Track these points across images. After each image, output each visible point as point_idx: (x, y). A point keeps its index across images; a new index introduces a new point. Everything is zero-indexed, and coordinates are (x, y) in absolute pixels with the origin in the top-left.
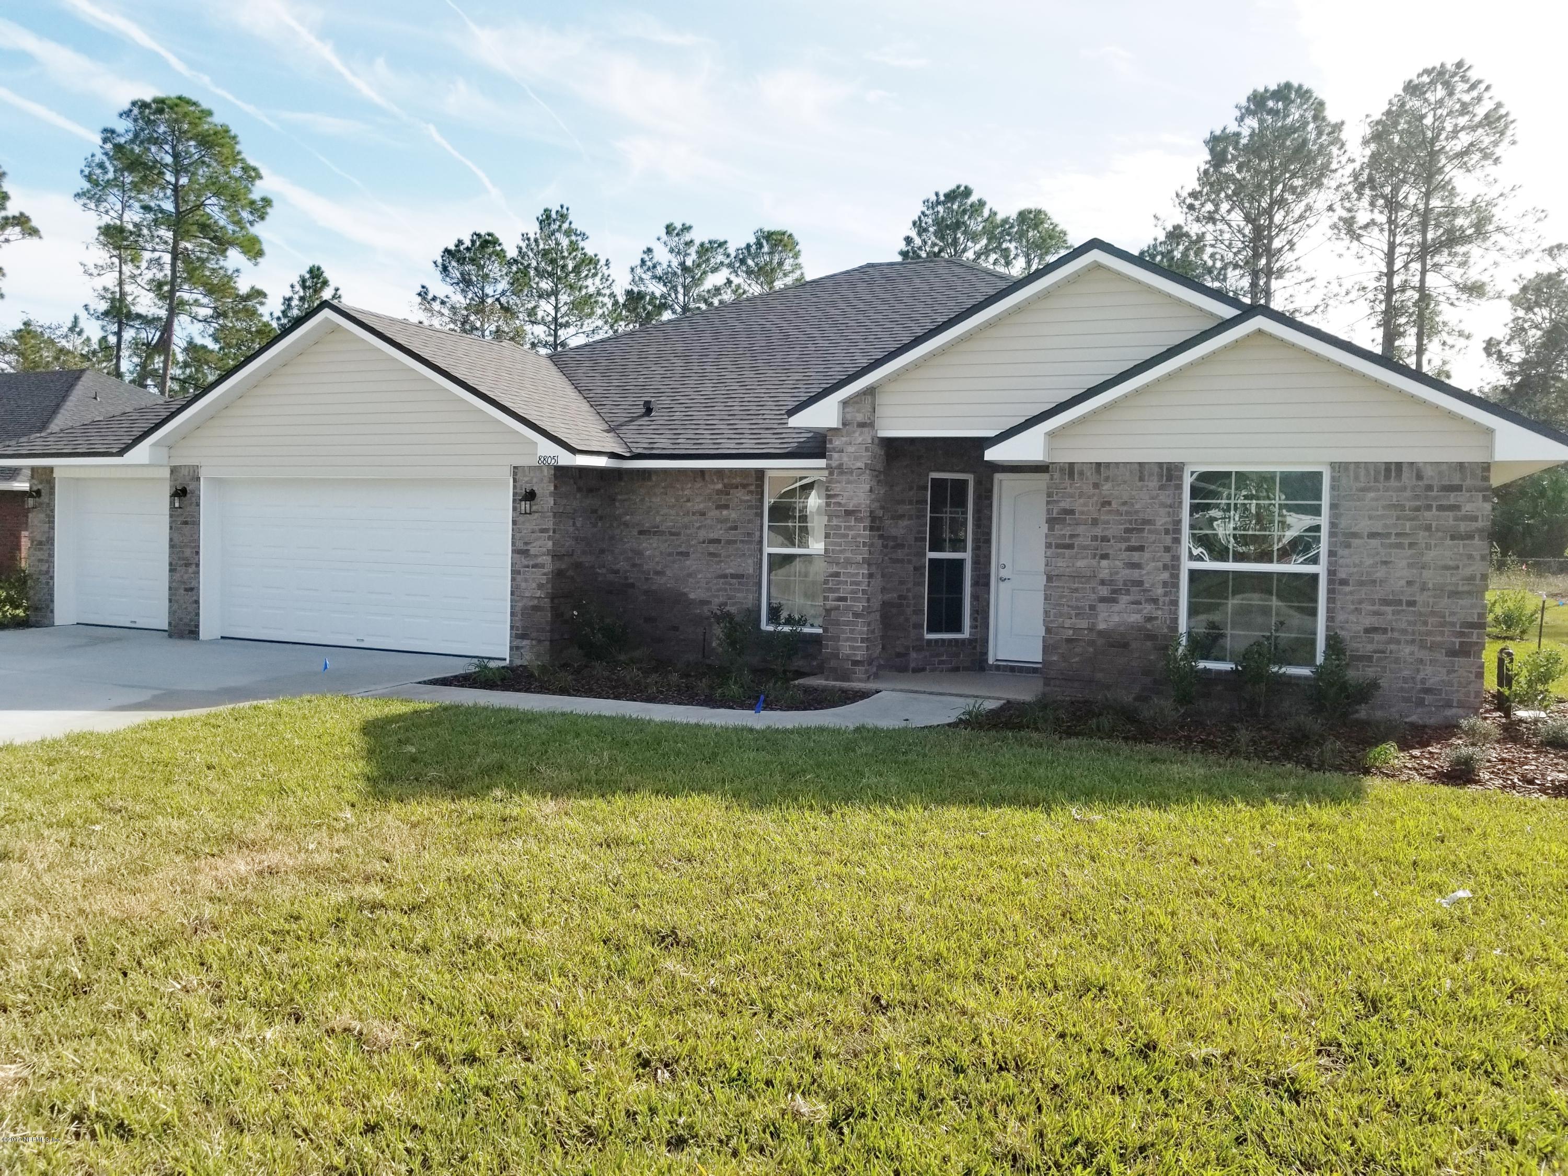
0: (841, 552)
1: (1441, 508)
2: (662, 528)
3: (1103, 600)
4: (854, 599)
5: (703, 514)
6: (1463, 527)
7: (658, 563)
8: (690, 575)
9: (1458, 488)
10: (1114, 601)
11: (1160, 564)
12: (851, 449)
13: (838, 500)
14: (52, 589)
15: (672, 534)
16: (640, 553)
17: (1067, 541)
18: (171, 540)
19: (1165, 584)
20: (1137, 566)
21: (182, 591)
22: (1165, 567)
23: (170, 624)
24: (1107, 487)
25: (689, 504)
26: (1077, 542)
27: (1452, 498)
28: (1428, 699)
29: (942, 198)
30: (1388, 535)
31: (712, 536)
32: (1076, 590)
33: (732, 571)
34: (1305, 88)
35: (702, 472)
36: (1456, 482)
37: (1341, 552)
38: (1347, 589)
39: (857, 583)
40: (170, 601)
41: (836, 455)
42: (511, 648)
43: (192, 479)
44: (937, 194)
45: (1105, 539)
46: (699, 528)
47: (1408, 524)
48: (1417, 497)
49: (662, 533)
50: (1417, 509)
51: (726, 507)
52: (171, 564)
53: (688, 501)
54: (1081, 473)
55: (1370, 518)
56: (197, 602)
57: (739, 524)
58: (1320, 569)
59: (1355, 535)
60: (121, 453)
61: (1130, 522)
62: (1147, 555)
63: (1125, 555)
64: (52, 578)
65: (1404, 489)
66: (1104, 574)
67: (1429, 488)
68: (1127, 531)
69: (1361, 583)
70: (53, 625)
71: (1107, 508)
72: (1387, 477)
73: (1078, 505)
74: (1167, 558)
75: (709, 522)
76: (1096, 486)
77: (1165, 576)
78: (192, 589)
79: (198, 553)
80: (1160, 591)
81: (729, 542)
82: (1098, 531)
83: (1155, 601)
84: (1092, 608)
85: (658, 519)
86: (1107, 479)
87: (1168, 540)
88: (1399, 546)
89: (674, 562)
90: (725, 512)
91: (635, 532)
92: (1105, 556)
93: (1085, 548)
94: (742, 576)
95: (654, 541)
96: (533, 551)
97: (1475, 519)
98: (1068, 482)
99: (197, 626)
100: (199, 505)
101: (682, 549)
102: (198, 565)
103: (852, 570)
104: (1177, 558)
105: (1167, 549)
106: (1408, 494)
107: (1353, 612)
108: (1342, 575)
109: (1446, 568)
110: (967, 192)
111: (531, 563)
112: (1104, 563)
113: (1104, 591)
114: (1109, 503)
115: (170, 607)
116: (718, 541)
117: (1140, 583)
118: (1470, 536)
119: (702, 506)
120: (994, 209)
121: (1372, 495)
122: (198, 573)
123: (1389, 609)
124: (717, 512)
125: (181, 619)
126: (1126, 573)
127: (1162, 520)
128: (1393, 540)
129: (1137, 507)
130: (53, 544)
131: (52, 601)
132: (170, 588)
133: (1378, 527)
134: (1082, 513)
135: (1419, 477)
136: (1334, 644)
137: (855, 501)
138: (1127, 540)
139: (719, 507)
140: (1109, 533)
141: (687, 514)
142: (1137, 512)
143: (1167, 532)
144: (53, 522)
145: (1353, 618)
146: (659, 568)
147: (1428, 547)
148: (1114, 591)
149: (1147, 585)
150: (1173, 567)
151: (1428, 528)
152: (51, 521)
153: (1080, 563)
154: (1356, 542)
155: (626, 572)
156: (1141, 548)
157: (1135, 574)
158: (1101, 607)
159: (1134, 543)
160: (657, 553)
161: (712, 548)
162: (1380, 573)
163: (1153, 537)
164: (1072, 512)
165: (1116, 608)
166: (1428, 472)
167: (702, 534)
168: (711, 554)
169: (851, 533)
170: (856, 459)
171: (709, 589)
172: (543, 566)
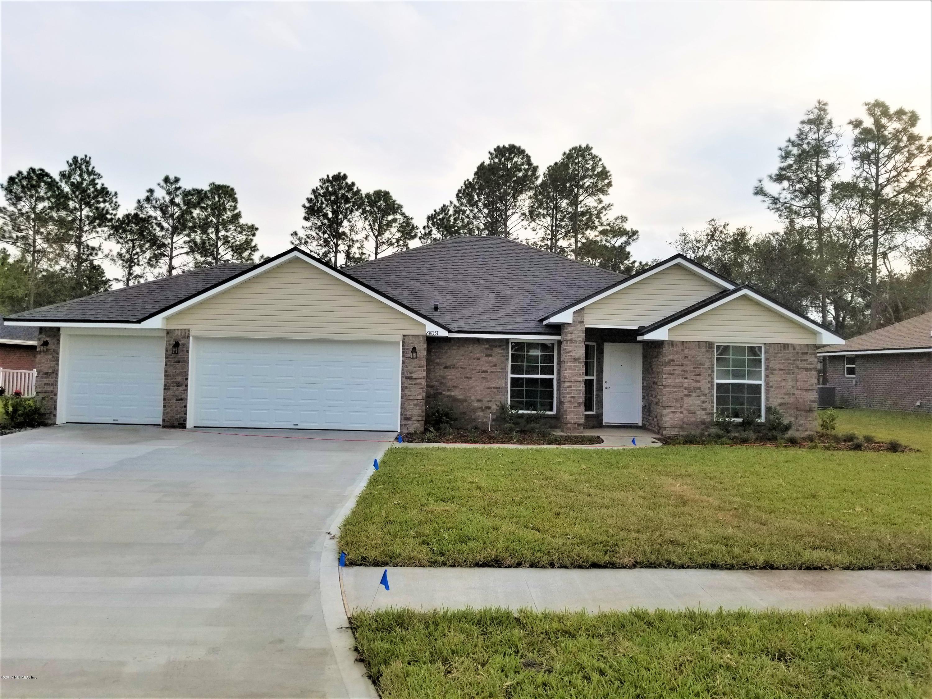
0: (573, 376)
1: (802, 360)
2: (457, 365)
3: (686, 395)
4: (579, 397)
5: (479, 359)
6: (809, 367)
7: (455, 382)
8: (472, 388)
9: (807, 353)
10: (690, 395)
11: (707, 381)
12: (576, 332)
13: (571, 354)
14: (56, 402)
15: (462, 368)
16: (444, 378)
17: (672, 372)
18: (166, 371)
19: (709, 388)
20: (698, 382)
21: (174, 401)
22: (709, 382)
23: (164, 420)
24: (686, 350)
25: (471, 354)
26: (676, 372)
27: (805, 357)
28: (800, 429)
29: (331, 178)
30: (785, 370)
31: (484, 369)
32: (675, 392)
33: (494, 386)
34: (522, 149)
35: (478, 340)
36: (806, 351)
37: (770, 376)
38: (772, 389)
39: (580, 390)
40: (164, 406)
41: (569, 335)
42: (401, 425)
43: (184, 337)
44: (328, 176)
45: (686, 371)
46: (477, 366)
47: (792, 366)
48: (794, 356)
49: (457, 368)
50: (794, 360)
51: (491, 356)
52: (165, 385)
53: (471, 353)
54: (676, 346)
55: (779, 363)
56: (185, 407)
57: (497, 364)
58: (762, 382)
59: (775, 370)
60: (139, 322)
61: (695, 364)
62: (702, 377)
63: (694, 377)
64: (56, 395)
65: (789, 353)
66: (686, 385)
67: (798, 353)
68: (694, 368)
69: (777, 387)
70: (54, 424)
71: (687, 359)
72: (784, 348)
73: (676, 357)
74: (709, 378)
75: (482, 363)
76: (682, 350)
77: (709, 385)
78: (182, 400)
79: (187, 379)
80: (707, 391)
81: (492, 372)
82: (683, 368)
83: (705, 395)
84: (682, 398)
85: (455, 361)
86: (686, 348)
87: (710, 371)
88: (789, 374)
89: (463, 381)
90: (490, 358)
91: (442, 367)
92: (686, 378)
93: (679, 375)
94: (499, 388)
95: (453, 372)
96: (414, 377)
97: (812, 364)
98: (671, 348)
99: (185, 421)
100: (188, 351)
101: (468, 376)
102: (186, 386)
103: (577, 384)
104: (713, 379)
105: (710, 375)
106: (791, 355)
107: (774, 398)
108: (771, 384)
109: (804, 381)
110: (345, 177)
111: (413, 383)
112: (686, 380)
113: (686, 392)
114: (687, 357)
115: (164, 410)
116: (487, 372)
117: (699, 388)
118: (811, 370)
119: (478, 355)
120: (360, 188)
121: (780, 355)
122: (187, 390)
123: (786, 396)
124: (486, 358)
125: (173, 417)
126: (694, 385)
127: (707, 364)
128: (787, 371)
129: (698, 358)
130: (57, 374)
131: (55, 409)
132: (164, 399)
133: (782, 367)
134: (677, 361)
135: (794, 349)
136: (768, 409)
137: (578, 355)
138: (695, 371)
139: (487, 356)
140: (688, 369)
141: (470, 359)
142: (698, 361)
143: (709, 368)
144: (58, 361)
145: (775, 400)
146: (455, 384)
147: (798, 374)
148: (689, 392)
149: (702, 389)
150: (711, 382)
151: (798, 367)
152: (57, 360)
153: (677, 381)
154: (775, 372)
155: (437, 386)
156: (699, 375)
157: (698, 385)
158: (685, 398)
159: (697, 373)
160: (454, 378)
161: (483, 375)
162: (783, 383)
163: (704, 371)
164: (673, 360)
165: (691, 398)
166: (797, 347)
167: (479, 368)
168: (484, 378)
169: (577, 369)
170: (579, 337)
171: (482, 394)
172: (420, 384)
